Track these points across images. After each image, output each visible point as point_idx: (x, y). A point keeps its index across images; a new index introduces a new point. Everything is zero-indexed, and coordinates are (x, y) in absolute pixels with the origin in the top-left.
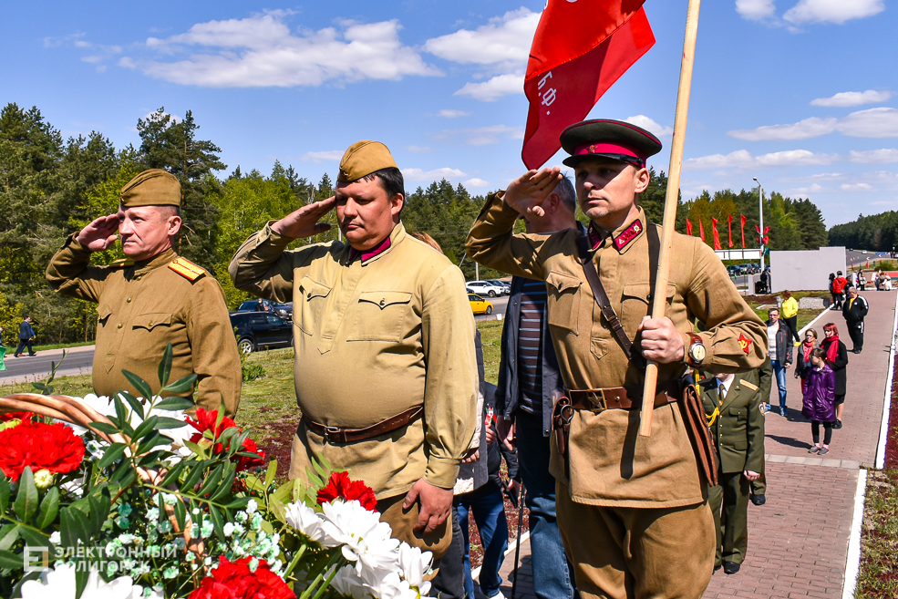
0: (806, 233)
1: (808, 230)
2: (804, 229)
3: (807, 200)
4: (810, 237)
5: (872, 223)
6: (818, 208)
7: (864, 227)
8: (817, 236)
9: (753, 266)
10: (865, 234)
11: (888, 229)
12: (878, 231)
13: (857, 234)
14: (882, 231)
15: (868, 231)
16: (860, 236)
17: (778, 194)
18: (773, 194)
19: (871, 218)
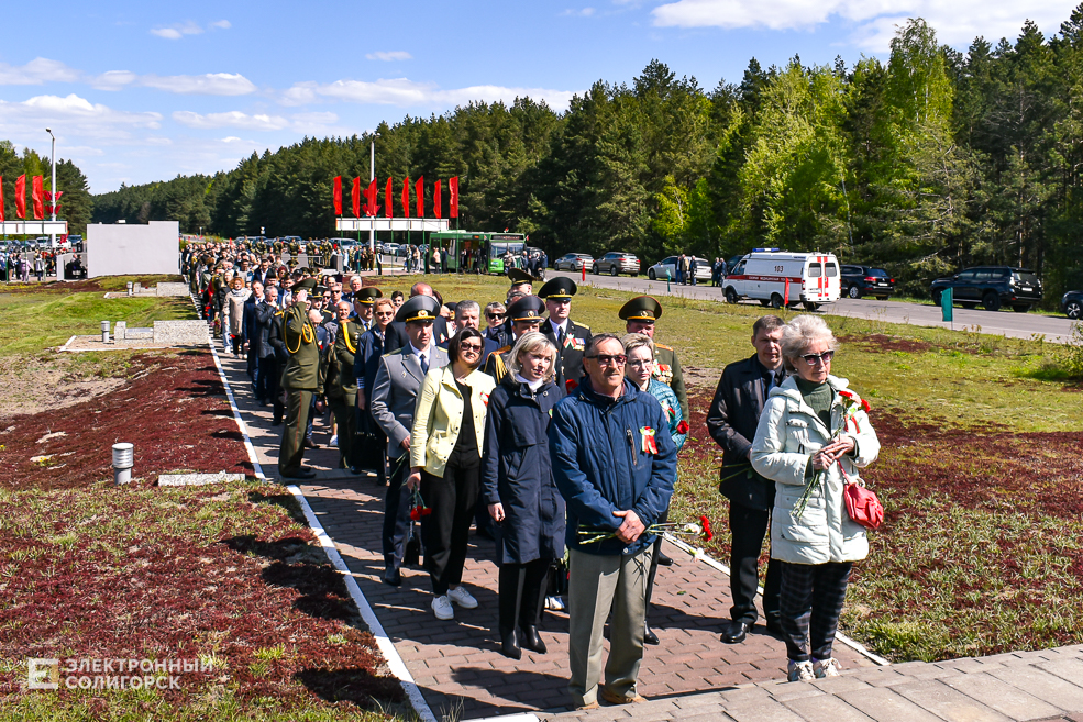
0: (68, 204)
1: (71, 199)
2: (66, 198)
3: (70, 162)
4: (72, 208)
5: (137, 195)
6: (83, 173)
7: (128, 199)
8: (81, 208)
9: (14, 243)
10: (129, 207)
11: (157, 203)
12: (147, 204)
13: (120, 207)
14: (152, 203)
15: (133, 204)
16: (123, 210)
17: (33, 151)
18: (26, 151)
19: (138, 189)
